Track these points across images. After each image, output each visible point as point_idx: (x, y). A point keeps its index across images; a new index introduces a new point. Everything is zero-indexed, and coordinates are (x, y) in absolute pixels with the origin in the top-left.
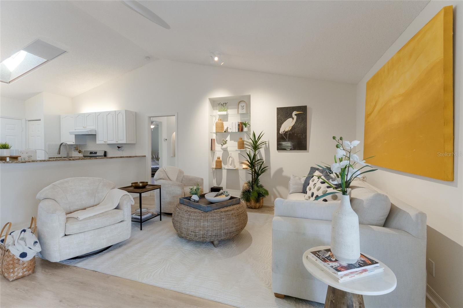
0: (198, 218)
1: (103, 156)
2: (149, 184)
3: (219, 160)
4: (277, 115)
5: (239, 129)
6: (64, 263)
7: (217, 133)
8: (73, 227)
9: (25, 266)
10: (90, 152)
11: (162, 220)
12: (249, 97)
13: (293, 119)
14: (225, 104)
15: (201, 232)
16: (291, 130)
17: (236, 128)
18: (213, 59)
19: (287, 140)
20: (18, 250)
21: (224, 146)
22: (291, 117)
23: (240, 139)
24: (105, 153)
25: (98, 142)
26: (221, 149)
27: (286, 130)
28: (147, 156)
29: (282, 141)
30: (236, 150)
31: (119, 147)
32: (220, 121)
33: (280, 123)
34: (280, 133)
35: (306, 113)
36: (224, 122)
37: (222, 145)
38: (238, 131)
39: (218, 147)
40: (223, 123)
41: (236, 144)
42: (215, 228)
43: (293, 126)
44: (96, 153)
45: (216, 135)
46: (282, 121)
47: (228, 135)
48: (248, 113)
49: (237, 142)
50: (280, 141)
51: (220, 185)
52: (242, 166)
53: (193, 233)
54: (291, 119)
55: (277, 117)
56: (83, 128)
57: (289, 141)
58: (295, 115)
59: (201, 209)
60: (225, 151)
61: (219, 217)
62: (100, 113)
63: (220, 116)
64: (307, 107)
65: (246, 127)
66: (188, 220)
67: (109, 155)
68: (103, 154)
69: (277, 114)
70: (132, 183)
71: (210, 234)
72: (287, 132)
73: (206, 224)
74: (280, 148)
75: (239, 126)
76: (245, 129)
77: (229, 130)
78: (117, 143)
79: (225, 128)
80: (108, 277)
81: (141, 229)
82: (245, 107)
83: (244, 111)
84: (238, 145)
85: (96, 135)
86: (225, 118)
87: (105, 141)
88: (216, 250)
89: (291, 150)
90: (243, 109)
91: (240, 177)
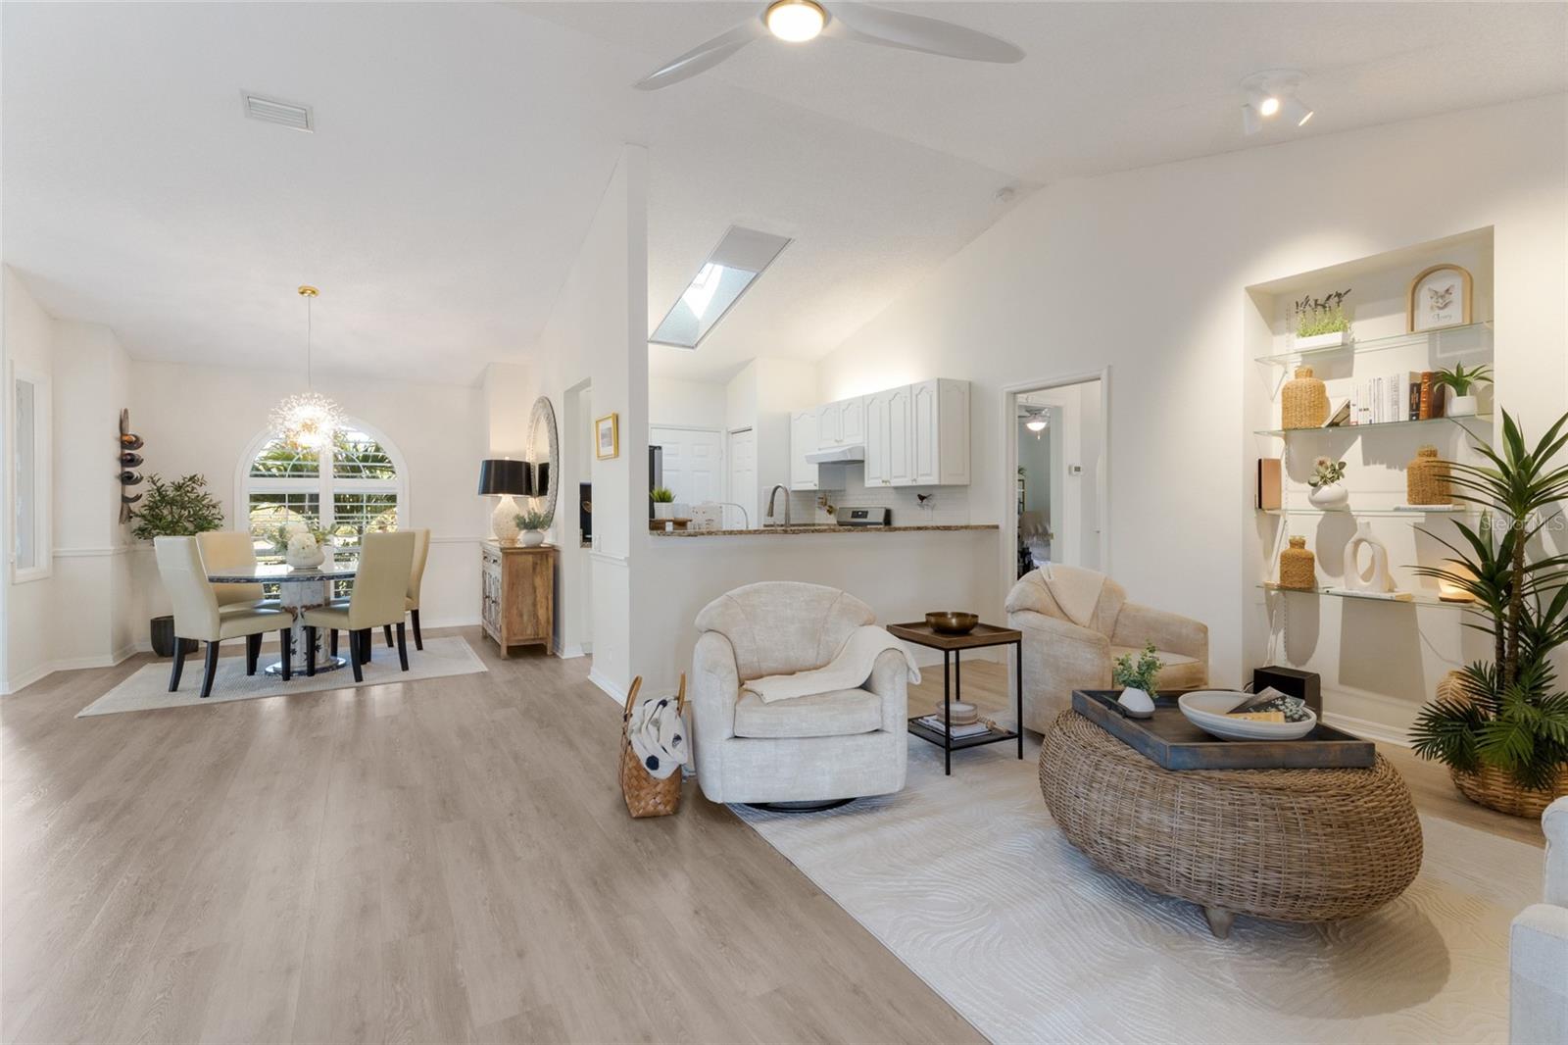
0: (1130, 785)
1: (880, 524)
2: (980, 621)
3: (1296, 551)
5: (1418, 408)
6: (735, 811)
7: (1287, 433)
8: (753, 720)
9: (658, 789)
10: (853, 512)
11: (1024, 757)
12: (1485, 241)
14: (1334, 301)
15: (1142, 850)
17: (1395, 403)
18: (1252, 110)
20: (645, 748)
21: (1325, 488)
23: (1422, 455)
24: (888, 514)
25: (869, 483)
26: (1313, 502)
28: (1002, 526)
30: (1397, 509)
31: (922, 498)
32: (1305, 381)
36: (1324, 382)
37: (1315, 485)
38: (1411, 416)
39: (1294, 495)
40: (1323, 386)
41: (1400, 479)
42: (1206, 851)
44: (865, 514)
45: (1286, 443)
47: (1356, 439)
48: (1478, 322)
49: (1405, 471)
51: (1303, 663)
52: (1440, 590)
53: (1106, 841)
56: (836, 444)
59: (1149, 751)
60: (1336, 514)
61: (1229, 808)
62: (874, 398)
63: (1306, 355)
65: (1461, 393)
66: (1090, 782)
67: (897, 522)
68: (881, 519)
70: (928, 615)
71: (1182, 870)
73: (1165, 818)
75: (1419, 391)
76: (1458, 405)
77: (1356, 417)
78: (914, 484)
79: (1335, 407)
80: (814, 894)
81: (948, 773)
82: (1457, 296)
83: (1455, 315)
84: (1412, 485)
85: (863, 461)
86: (1340, 360)
87: (885, 479)
88: (1216, 950)
90: (1446, 306)
91: (1423, 642)
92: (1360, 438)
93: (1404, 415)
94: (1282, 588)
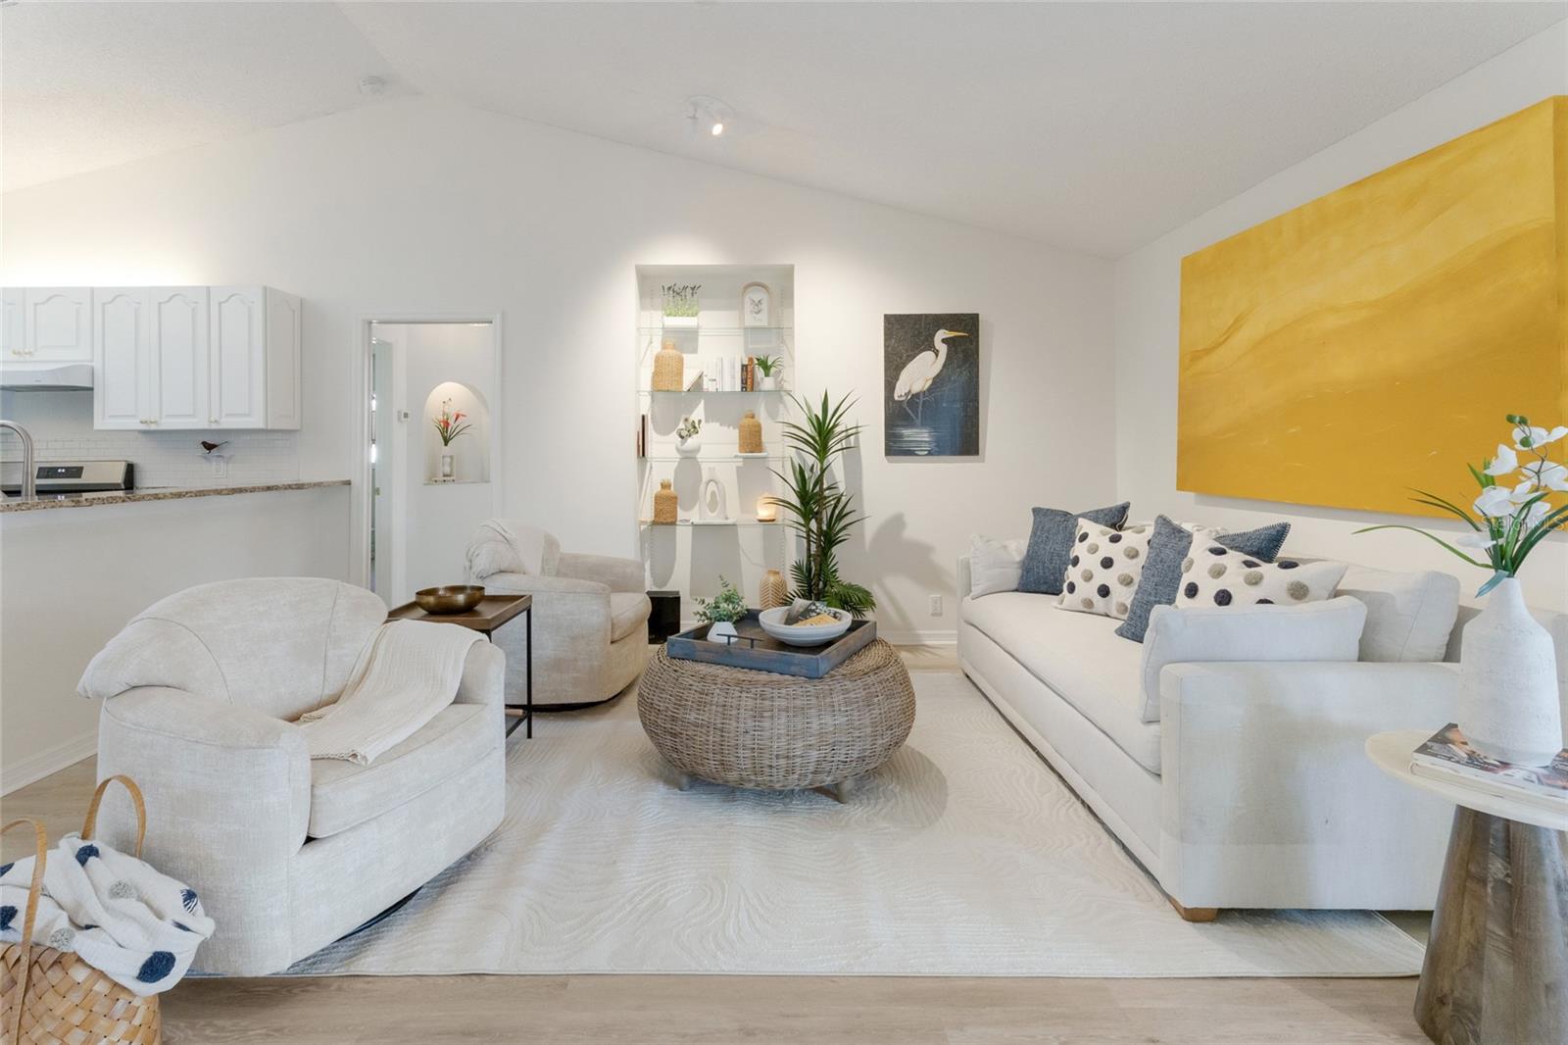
3: (666, 492)
4: (886, 340)
5: (746, 383)
7: (654, 393)
10: (44, 470)
12: (787, 273)
13: (937, 353)
14: (689, 290)
16: (929, 389)
17: (733, 377)
19: (918, 422)
21: (690, 440)
22: (931, 347)
23: (746, 417)
26: (678, 450)
27: (916, 389)
28: (355, 481)
29: (902, 426)
30: (736, 457)
32: (672, 352)
33: (894, 366)
34: (896, 398)
35: (977, 337)
36: (684, 356)
37: (682, 437)
38: (742, 388)
39: (664, 448)
40: (681, 359)
41: (733, 434)
43: (938, 375)
44: (73, 472)
45: (653, 401)
46: (901, 358)
47: (700, 402)
49: (737, 431)
50: (898, 426)
51: (665, 585)
52: (757, 514)
54: (928, 355)
55: (886, 347)
56: (16, 358)
57: (923, 425)
58: (944, 341)
60: (689, 458)
62: (118, 295)
63: (667, 331)
64: (980, 318)
65: (767, 375)
68: (119, 478)
69: (885, 334)
72: (916, 396)
74: (895, 447)
75: (747, 370)
76: (767, 384)
77: (708, 385)
78: (214, 427)
79: (688, 379)
82: (765, 305)
83: (765, 319)
84: (742, 437)
86: (686, 340)
87: (146, 419)
89: (930, 453)
90: (759, 312)
91: (741, 553)
92: (702, 402)
93: (738, 388)
94: (654, 523)
